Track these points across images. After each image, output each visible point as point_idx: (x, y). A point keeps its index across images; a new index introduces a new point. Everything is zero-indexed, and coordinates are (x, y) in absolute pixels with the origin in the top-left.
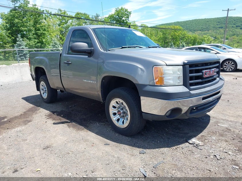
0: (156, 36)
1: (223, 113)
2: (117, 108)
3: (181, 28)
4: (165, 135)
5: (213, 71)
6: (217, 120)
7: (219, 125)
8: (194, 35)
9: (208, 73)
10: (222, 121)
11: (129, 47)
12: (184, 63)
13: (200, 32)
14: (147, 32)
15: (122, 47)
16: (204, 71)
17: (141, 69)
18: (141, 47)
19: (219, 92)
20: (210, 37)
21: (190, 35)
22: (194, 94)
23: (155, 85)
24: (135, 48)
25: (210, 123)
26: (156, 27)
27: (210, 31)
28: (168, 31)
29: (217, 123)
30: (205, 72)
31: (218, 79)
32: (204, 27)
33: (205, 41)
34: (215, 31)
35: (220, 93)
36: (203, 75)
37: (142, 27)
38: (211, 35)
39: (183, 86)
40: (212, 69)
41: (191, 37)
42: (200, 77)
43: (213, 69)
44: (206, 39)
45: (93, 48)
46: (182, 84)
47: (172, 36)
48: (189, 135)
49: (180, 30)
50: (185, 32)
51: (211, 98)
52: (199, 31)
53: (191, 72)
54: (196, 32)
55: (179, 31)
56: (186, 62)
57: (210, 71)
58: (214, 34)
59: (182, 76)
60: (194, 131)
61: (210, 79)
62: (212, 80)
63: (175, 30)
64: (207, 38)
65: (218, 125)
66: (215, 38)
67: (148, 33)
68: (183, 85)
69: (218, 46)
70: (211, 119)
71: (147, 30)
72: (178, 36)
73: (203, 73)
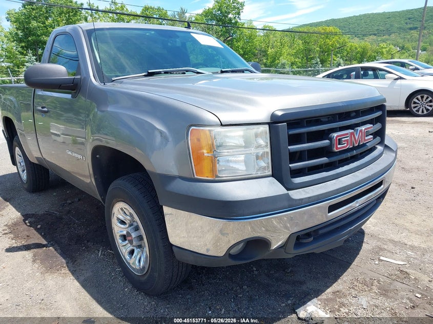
0: (290, 47)
1: (396, 221)
2: (128, 225)
3: (338, 30)
4: (245, 287)
5: (363, 133)
6: (379, 243)
7: (382, 258)
8: (363, 43)
9: (347, 141)
10: (390, 246)
11: (166, 73)
12: (273, 116)
13: (375, 37)
14: (275, 39)
15: (149, 73)
16: (335, 135)
17: (161, 132)
18: (199, 70)
19: (380, 184)
20: (393, 47)
21: (355, 43)
22: (302, 199)
23: (196, 176)
24: (184, 73)
25: (361, 253)
26: (291, 30)
27: (393, 35)
28: (314, 37)
29: (378, 251)
30: (337, 136)
31: (380, 148)
32: (381, 28)
33: (382, 53)
34: (402, 35)
35: (382, 186)
36: (331, 145)
37: (265, 31)
38: (394, 42)
39: (271, 178)
40: (359, 129)
41: (356, 48)
42: (325, 151)
43: (363, 128)
44: (384, 50)
45: (79, 77)
46: (270, 173)
47: (320, 46)
48: (304, 288)
49: (336, 34)
50: (346, 38)
51: (357, 203)
52: (371, 36)
53: (294, 140)
54: (366, 38)
55: (333, 38)
56: (280, 113)
57: (352, 134)
58: (400, 41)
59: (267, 153)
60: (319, 275)
61: (355, 152)
62: (361, 154)
63: (328, 35)
64: (387, 49)
65: (380, 260)
66: (403, 48)
67: (276, 42)
68: (273, 176)
69: (403, 65)
70: (365, 240)
71: (275, 37)
72: (332, 45)
73: (331, 139)
